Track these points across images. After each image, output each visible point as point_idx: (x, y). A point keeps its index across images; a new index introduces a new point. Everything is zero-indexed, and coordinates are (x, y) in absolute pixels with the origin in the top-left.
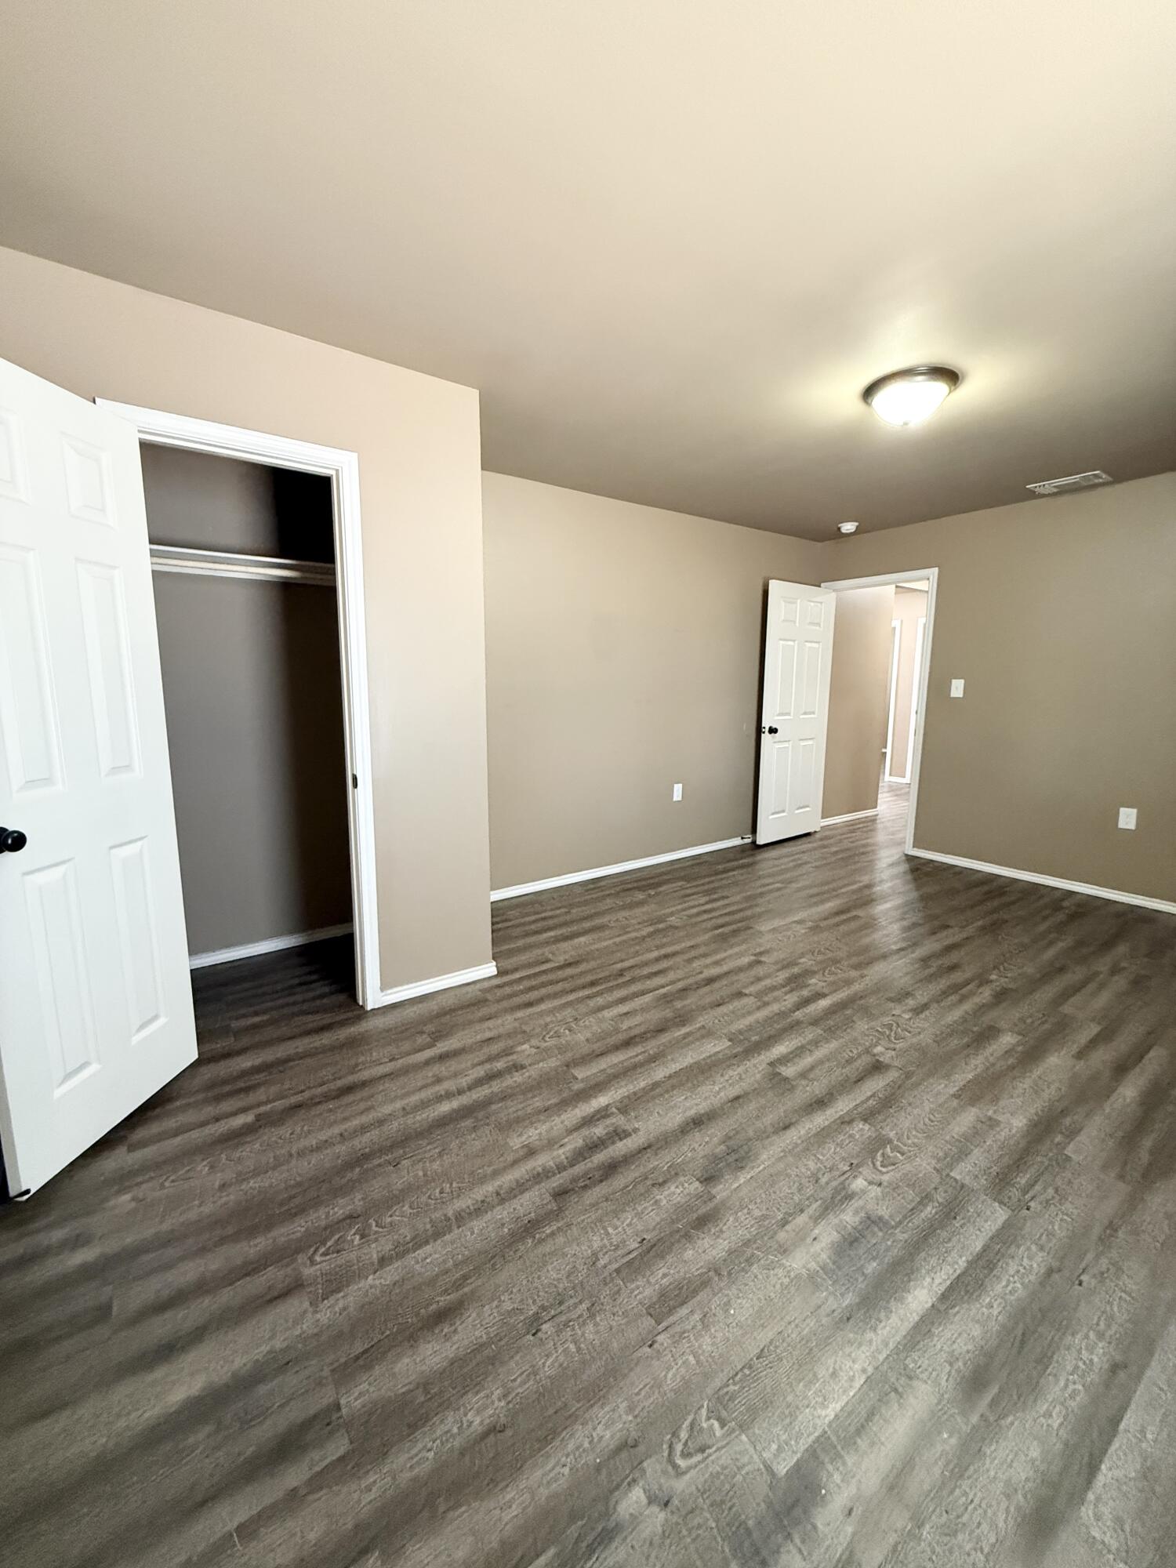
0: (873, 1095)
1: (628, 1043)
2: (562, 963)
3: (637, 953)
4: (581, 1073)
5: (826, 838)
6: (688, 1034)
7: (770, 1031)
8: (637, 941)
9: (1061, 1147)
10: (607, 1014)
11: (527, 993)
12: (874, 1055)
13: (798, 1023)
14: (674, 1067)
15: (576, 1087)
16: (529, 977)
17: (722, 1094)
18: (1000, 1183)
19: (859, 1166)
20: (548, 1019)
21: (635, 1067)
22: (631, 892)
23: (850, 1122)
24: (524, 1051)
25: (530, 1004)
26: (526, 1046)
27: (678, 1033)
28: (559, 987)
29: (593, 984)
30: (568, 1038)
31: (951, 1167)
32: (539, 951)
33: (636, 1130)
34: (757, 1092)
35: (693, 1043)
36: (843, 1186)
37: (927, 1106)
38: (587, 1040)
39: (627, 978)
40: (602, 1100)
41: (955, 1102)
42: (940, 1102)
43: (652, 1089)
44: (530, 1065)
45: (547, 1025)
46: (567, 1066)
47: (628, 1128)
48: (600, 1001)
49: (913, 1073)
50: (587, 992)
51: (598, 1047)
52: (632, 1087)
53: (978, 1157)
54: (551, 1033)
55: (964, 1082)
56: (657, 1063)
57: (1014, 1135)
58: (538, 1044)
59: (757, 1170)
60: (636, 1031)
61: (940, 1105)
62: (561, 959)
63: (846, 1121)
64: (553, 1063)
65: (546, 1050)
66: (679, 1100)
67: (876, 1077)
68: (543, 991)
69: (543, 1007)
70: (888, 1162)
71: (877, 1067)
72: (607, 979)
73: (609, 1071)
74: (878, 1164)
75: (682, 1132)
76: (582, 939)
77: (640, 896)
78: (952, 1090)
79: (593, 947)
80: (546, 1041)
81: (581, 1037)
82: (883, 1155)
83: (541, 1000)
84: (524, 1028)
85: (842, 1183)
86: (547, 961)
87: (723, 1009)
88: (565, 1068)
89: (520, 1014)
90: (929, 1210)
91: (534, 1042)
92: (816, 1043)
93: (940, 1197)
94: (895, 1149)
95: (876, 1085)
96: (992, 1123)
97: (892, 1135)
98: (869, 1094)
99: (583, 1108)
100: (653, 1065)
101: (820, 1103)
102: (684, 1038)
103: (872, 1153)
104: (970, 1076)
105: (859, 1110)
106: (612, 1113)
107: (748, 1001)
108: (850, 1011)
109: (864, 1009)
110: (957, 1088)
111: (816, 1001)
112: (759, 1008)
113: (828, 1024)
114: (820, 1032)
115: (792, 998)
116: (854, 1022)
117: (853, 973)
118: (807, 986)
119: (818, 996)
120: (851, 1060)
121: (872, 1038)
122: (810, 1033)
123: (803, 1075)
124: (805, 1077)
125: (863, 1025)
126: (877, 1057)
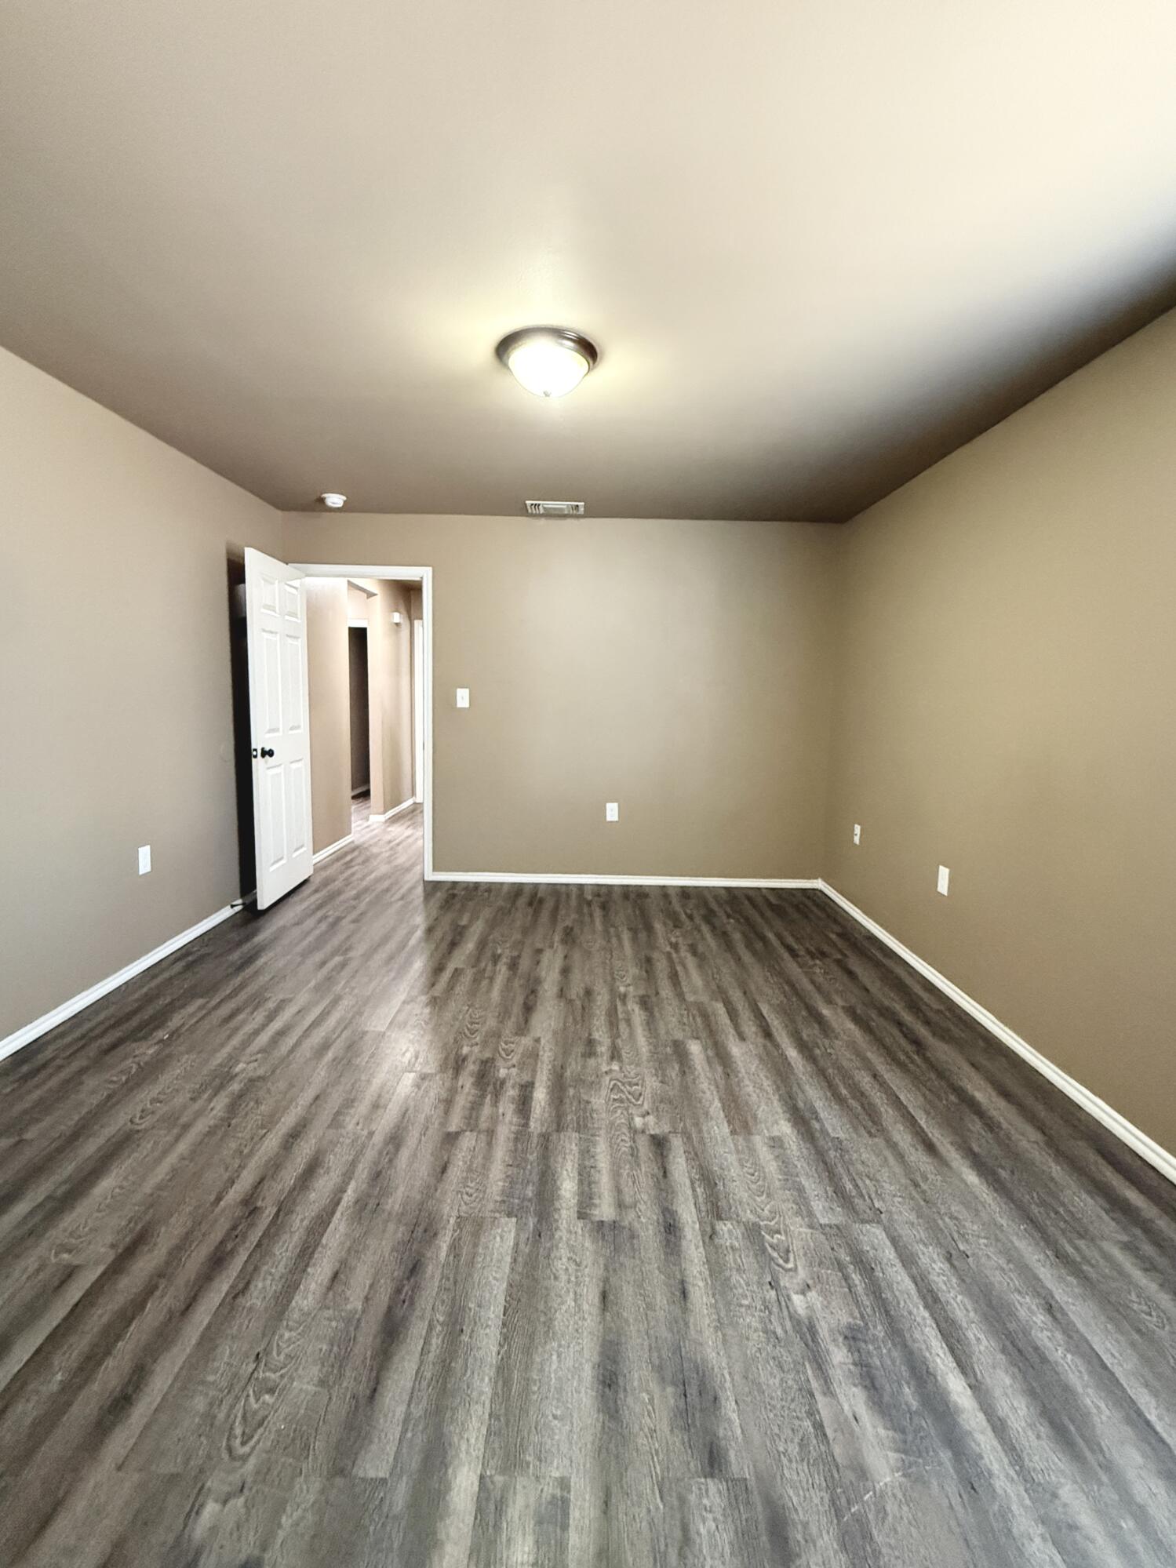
1: (392, 1331)
2: (111, 1256)
3: (243, 1157)
4: (375, 1464)
5: (326, 883)
6: (455, 1248)
7: (533, 1171)
8: (220, 1134)
10: (306, 1299)
11: (87, 1380)
12: (643, 1132)
13: (545, 1138)
14: (493, 1314)
15: (400, 1496)
16: (56, 1337)
17: (586, 1307)
19: (776, 1281)
20: (200, 1404)
21: (445, 1367)
22: (121, 1051)
23: (714, 1231)
24: (214, 1530)
25: (121, 1403)
26: (211, 1508)
27: (443, 1254)
28: (154, 1314)
29: (218, 1261)
30: (284, 1409)
32: (31, 1262)
33: (564, 1483)
34: (610, 1269)
35: (475, 1255)
36: (796, 1320)
38: (322, 1383)
39: (269, 1212)
40: (464, 1483)
41: (740, 1139)
42: (734, 1148)
43: (507, 1383)
44: (264, 1549)
45: (209, 1417)
46: (341, 1472)
47: (550, 1490)
48: (264, 1288)
49: (685, 1128)
50: (222, 1286)
51: (352, 1381)
52: (479, 1408)
53: (810, 1187)
54: (238, 1431)
56: (467, 1330)
57: (799, 1144)
58: (235, 1478)
59: (728, 1385)
60: (383, 1298)
61: (737, 1150)
62: (99, 1252)
64: (308, 1491)
65: (263, 1473)
66: (554, 1367)
67: (671, 1160)
68: (125, 1351)
69: (160, 1382)
70: (782, 1252)
71: (659, 1144)
72: (235, 1233)
73: (417, 1411)
75: (612, 1417)
76: (107, 1184)
77: (147, 1050)
78: (724, 1126)
79: (148, 1187)
80: (244, 1458)
81: (304, 1384)
82: (771, 1247)
83: (139, 1375)
84: (167, 1467)
85: (791, 1317)
86: (69, 1274)
87: (455, 1172)
88: (339, 1481)
89: (119, 1443)
91: (215, 1483)
92: (586, 1153)
93: (844, 1256)
94: (769, 1231)
95: (680, 1168)
96: (778, 1143)
97: (751, 1216)
98: (689, 1184)
99: (453, 1532)
100: (465, 1338)
102: (457, 1256)
103: (765, 1253)
105: (703, 1209)
106: (505, 1489)
107: (468, 1141)
108: (571, 1092)
109: (579, 1081)
110: (726, 1125)
111: (531, 1098)
112: (489, 1144)
113: (572, 1119)
114: (575, 1135)
115: (507, 1108)
116: (588, 1102)
117: (526, 1041)
118: (503, 1082)
119: (527, 1090)
120: (634, 1152)
121: (619, 1111)
122: (570, 1144)
123: (620, 1205)
124: (626, 1207)
125: (598, 1101)
126: (648, 1133)
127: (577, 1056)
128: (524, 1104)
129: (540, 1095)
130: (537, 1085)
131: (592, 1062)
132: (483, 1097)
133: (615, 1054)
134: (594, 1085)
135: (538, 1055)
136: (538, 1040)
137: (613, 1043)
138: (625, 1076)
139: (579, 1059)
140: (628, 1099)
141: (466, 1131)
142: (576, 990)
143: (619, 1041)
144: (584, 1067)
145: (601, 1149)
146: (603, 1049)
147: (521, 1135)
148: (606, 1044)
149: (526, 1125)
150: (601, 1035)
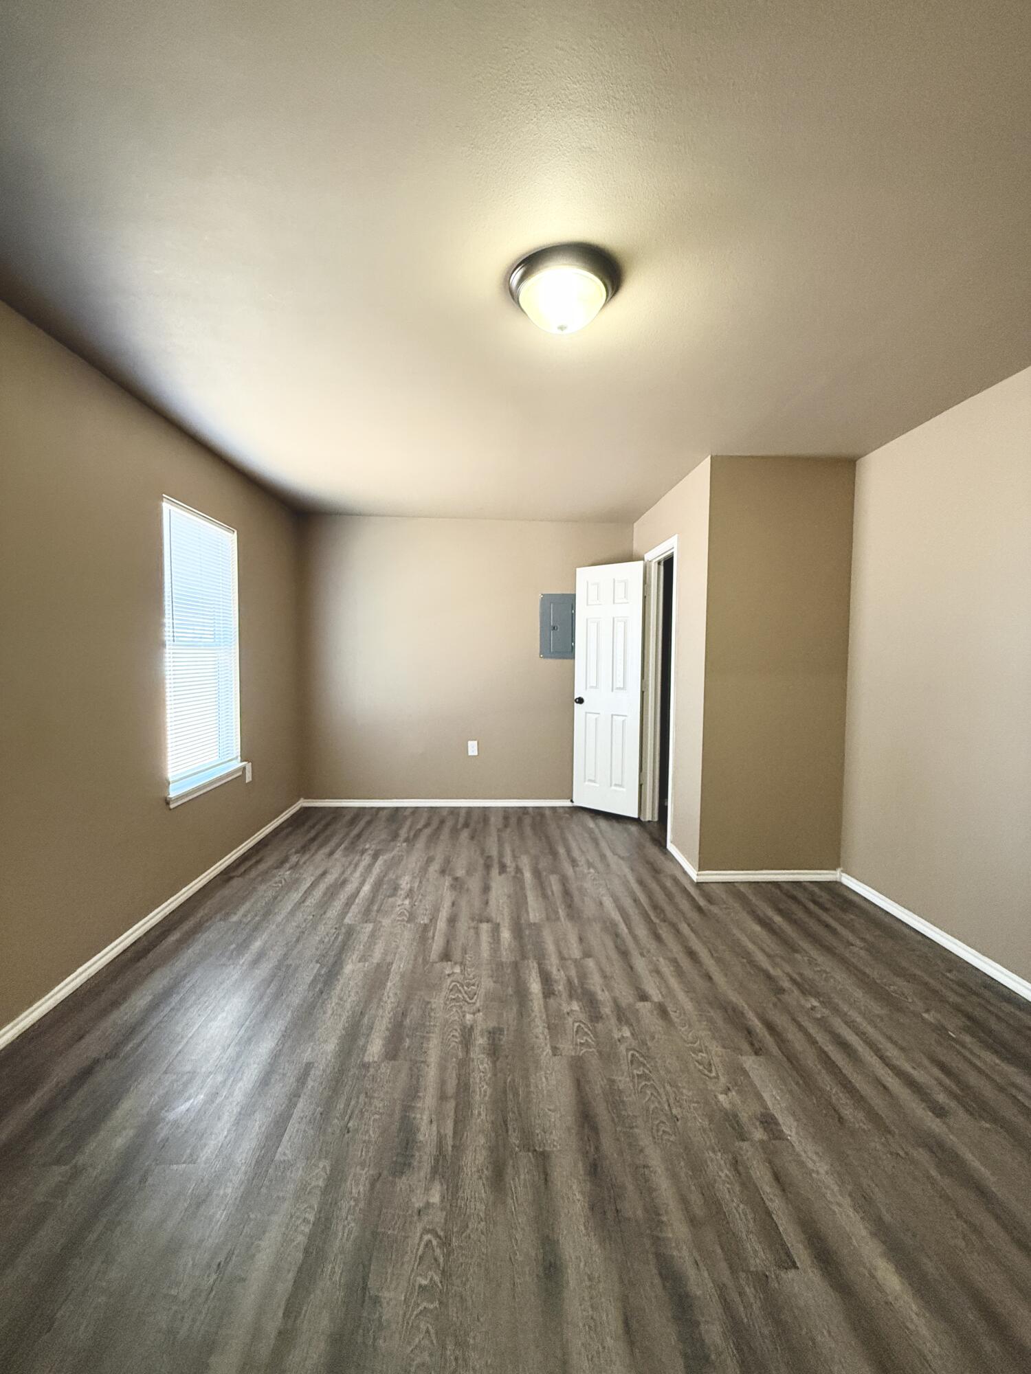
0: (433, 938)
7: (528, 940)
9: (321, 967)
18: (350, 932)
19: (412, 907)
23: (431, 920)
31: (374, 927)
36: (412, 898)
37: (402, 948)
41: (389, 959)
42: (397, 955)
49: (424, 966)
53: (364, 937)
55: (391, 977)
57: (349, 959)
59: (445, 889)
61: (395, 954)
63: (433, 919)
67: (441, 949)
70: (402, 914)
71: (446, 956)
74: (405, 911)
78: (394, 966)
82: (406, 915)
85: (412, 899)
90: (375, 908)
92: (496, 951)
93: (374, 914)
94: (403, 920)
95: (437, 946)
96: (363, 959)
97: (409, 925)
98: (436, 938)
101: (452, 920)
103: (411, 914)
104: (389, 984)
105: (432, 928)
107: (576, 953)
108: (510, 991)
109: (503, 1001)
110: (392, 970)
111: (542, 984)
112: (560, 953)
113: (507, 969)
114: (504, 960)
115: (558, 975)
116: (495, 982)
117: (566, 1047)
118: (571, 997)
119: (548, 992)
120: (465, 951)
121: (471, 976)
122: (506, 956)
123: (476, 929)
124: (474, 928)
125: (487, 984)
126: (453, 963)
127: (508, 1029)
128: (546, 979)
129: (535, 987)
130: (540, 995)
131: (492, 1024)
132: (582, 984)
133: (467, 1035)
134: (491, 997)
135: (549, 1028)
136: (555, 1050)
137: (467, 1052)
138: (461, 1007)
139: (505, 1027)
140: (463, 986)
141: (581, 959)
142: (521, 1178)
143: (460, 1055)
144: (500, 1015)
145: (485, 951)
146: (481, 1041)
147: (541, 958)
148: (477, 1049)
149: (539, 964)
150: (481, 1064)
